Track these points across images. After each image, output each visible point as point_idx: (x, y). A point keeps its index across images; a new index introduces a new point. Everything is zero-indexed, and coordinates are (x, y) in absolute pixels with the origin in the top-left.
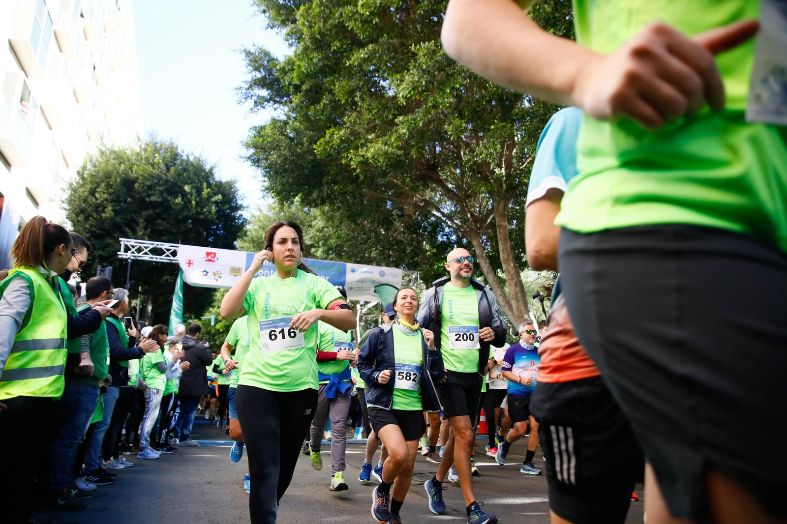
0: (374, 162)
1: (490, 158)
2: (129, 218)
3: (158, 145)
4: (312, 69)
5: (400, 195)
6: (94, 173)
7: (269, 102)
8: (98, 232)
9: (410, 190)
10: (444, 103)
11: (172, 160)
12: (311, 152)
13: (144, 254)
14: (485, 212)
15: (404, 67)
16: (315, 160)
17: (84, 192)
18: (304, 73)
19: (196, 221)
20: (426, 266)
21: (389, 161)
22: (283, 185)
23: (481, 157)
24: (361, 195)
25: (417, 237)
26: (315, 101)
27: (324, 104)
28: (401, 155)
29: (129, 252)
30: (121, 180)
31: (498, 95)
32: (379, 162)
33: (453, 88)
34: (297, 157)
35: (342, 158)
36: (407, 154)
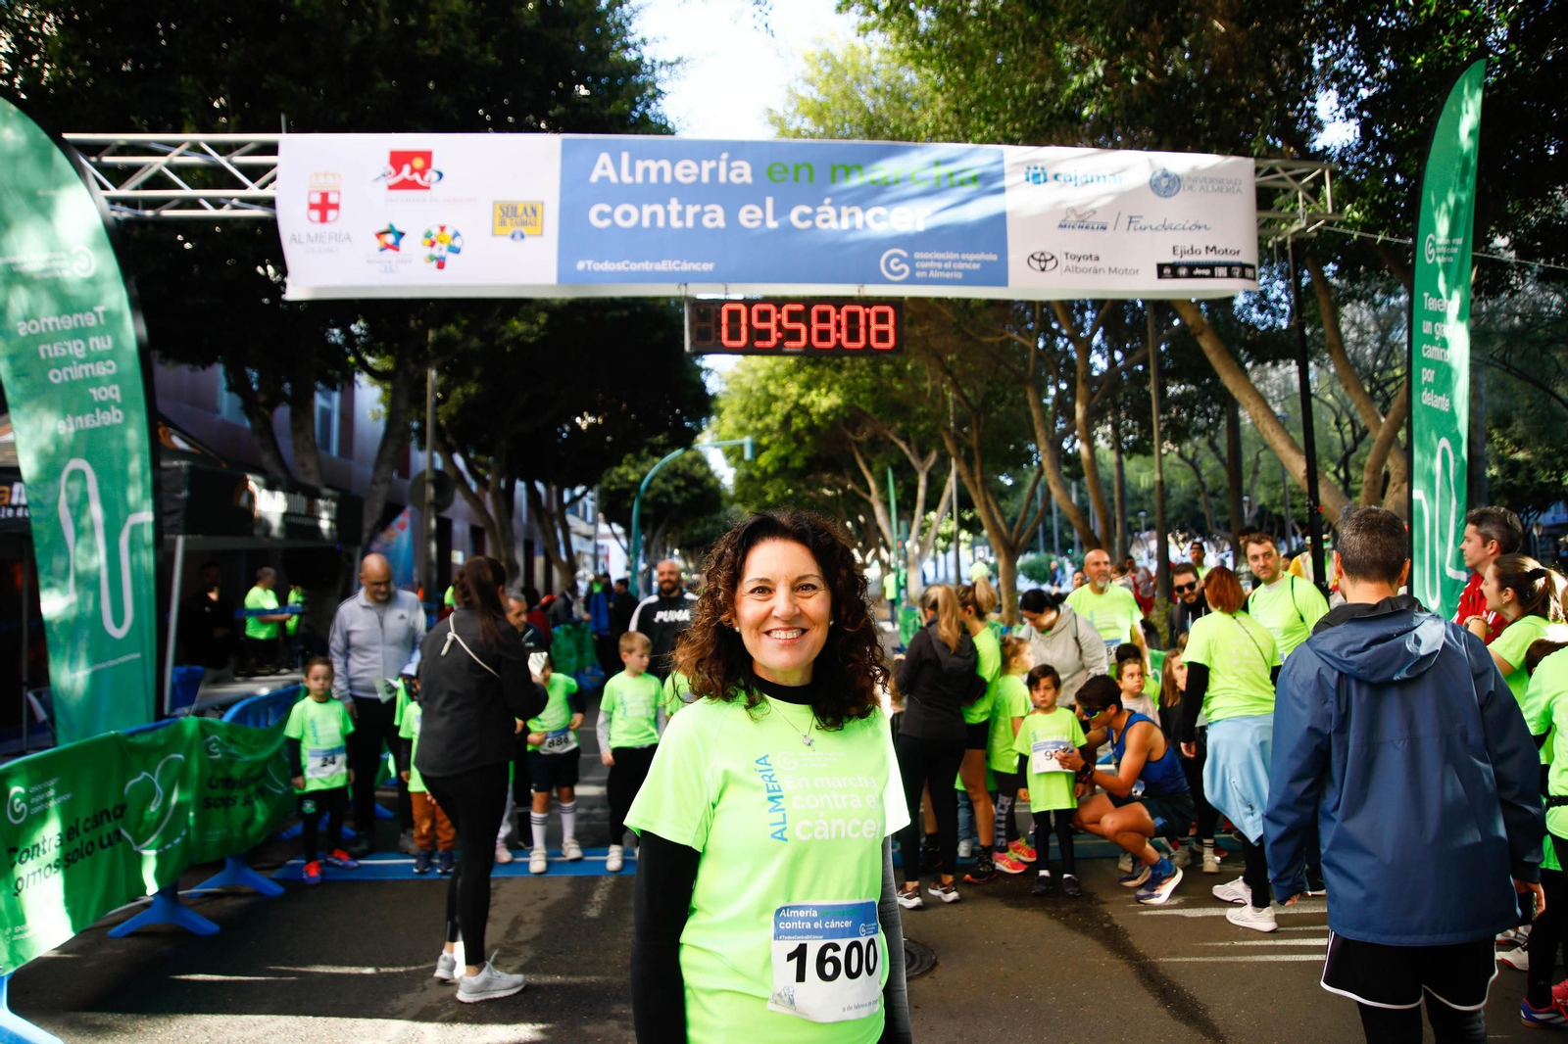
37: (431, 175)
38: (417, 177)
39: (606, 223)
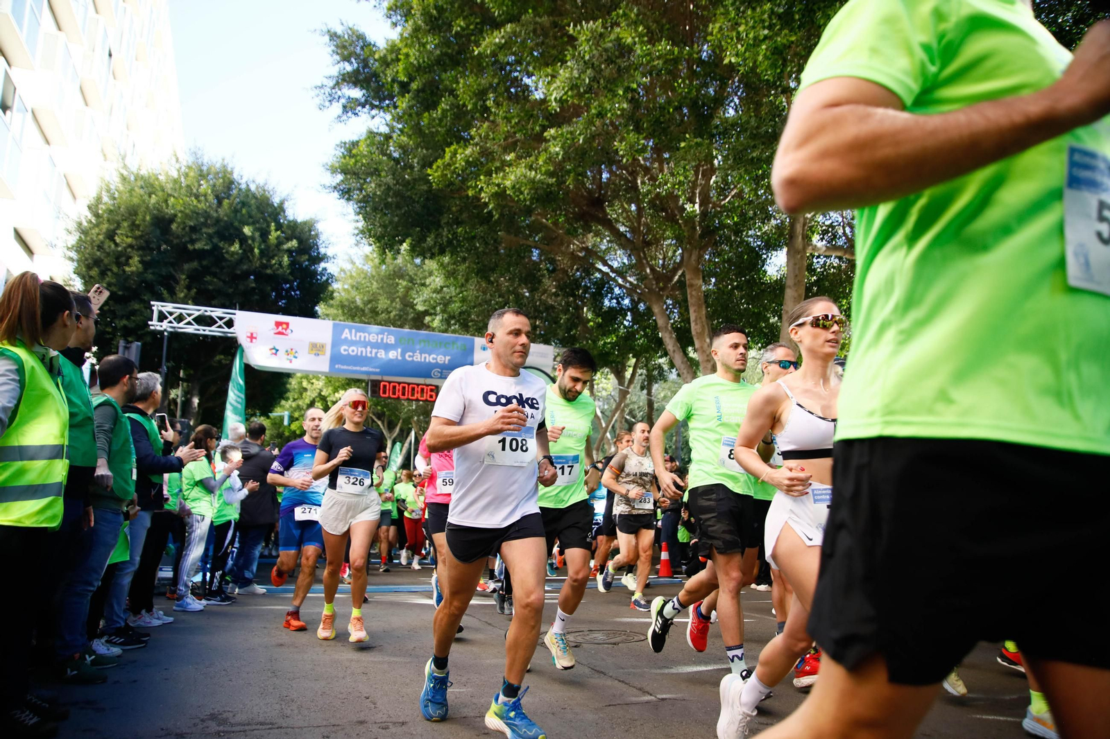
0: (514, 193)
1: (678, 189)
2: (164, 274)
3: (205, 168)
4: (426, 60)
5: (551, 241)
6: (112, 208)
7: (364, 107)
8: (120, 293)
9: (565, 233)
10: (614, 110)
11: (225, 190)
12: (425, 179)
13: (187, 324)
14: (671, 267)
15: (556, 57)
16: (430, 190)
17: (98, 234)
18: (414, 66)
19: (260, 276)
20: (587, 342)
21: (536, 193)
22: (384, 226)
23: (666, 187)
24: (495, 241)
25: (575, 301)
26: (430, 105)
27: (444, 111)
28: (552, 185)
29: (165, 321)
30: (152, 219)
31: (691, 99)
32: (522, 193)
33: (628, 89)
34: (404, 186)
35: (468, 188)
36: (560, 183)
37: (289, 331)
38: (284, 331)
39: (346, 353)
